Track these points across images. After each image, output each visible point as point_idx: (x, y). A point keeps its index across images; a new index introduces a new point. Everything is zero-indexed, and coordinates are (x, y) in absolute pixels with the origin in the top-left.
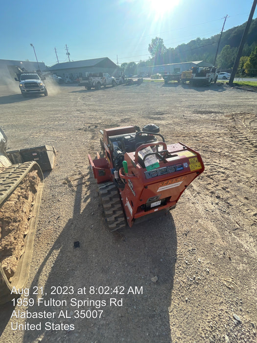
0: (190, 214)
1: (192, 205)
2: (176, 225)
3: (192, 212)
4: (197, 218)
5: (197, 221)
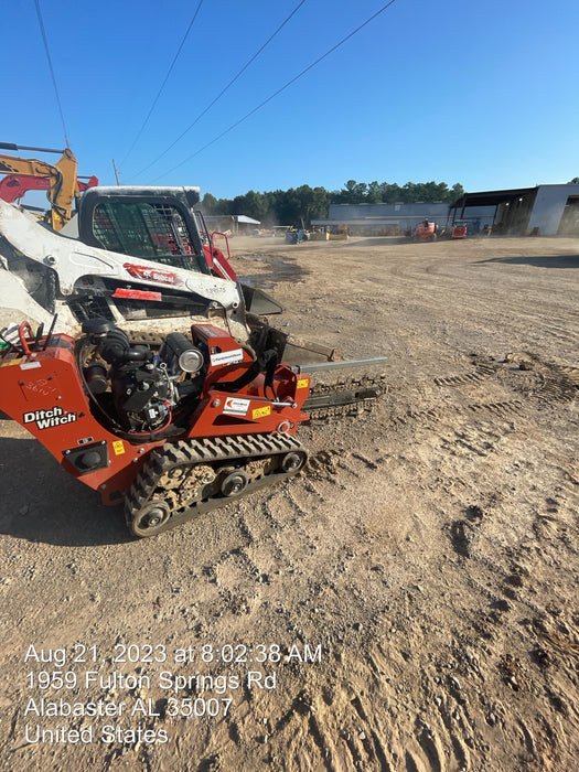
0: (123, 586)
1: (151, 597)
2: (101, 548)
3: (127, 592)
4: (103, 602)
5: (93, 600)
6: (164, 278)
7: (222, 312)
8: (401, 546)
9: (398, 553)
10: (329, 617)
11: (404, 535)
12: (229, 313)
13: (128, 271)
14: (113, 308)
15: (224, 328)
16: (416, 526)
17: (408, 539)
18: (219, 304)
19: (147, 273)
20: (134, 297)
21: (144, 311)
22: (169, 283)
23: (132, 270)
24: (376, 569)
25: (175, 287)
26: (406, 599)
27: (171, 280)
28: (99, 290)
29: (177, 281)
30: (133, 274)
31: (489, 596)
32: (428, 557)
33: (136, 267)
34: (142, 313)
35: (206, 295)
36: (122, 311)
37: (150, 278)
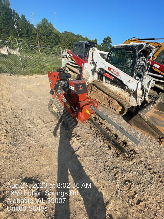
6: (115, 73)
7: (129, 91)
8: (35, 158)
9: (33, 156)
10: (20, 137)
11: (39, 160)
12: (132, 93)
13: (109, 69)
14: (104, 78)
15: (128, 97)
16: (42, 165)
17: (37, 160)
18: (128, 88)
19: (112, 70)
20: (107, 76)
21: (110, 81)
22: (116, 75)
23: (109, 68)
24: (29, 148)
25: (117, 77)
26: (17, 155)
27: (117, 74)
28: (102, 72)
29: (119, 75)
30: (109, 70)
31: (3, 184)
32: (28, 166)
33: (110, 68)
34: (109, 82)
35: (125, 83)
36: (105, 80)
37: (112, 72)
